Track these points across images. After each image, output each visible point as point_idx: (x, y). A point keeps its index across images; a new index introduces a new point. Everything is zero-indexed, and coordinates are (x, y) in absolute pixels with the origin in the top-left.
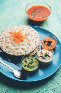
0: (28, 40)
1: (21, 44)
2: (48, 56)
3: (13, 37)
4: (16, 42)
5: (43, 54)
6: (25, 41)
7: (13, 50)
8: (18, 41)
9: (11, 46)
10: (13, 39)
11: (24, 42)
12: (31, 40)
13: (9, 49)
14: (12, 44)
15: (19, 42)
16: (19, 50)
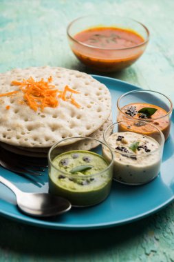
0: (72, 102)
1: (48, 113)
2: (143, 150)
3: (21, 94)
4: (31, 108)
5: (124, 143)
6: (62, 106)
7: (21, 128)
8: (38, 103)
9: (15, 118)
10: (21, 100)
11: (59, 108)
12: (84, 103)
13: (6, 125)
14: (16, 112)
15: (41, 107)
16: (42, 129)
